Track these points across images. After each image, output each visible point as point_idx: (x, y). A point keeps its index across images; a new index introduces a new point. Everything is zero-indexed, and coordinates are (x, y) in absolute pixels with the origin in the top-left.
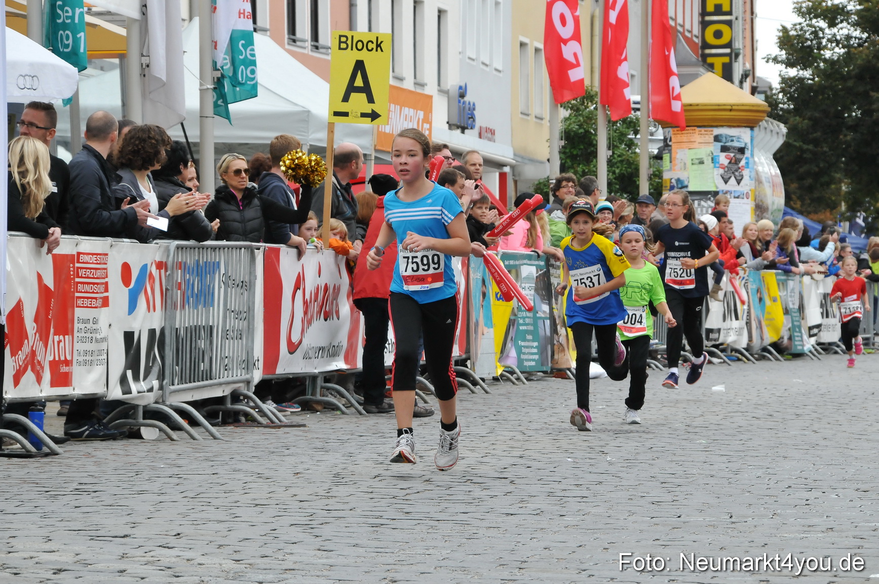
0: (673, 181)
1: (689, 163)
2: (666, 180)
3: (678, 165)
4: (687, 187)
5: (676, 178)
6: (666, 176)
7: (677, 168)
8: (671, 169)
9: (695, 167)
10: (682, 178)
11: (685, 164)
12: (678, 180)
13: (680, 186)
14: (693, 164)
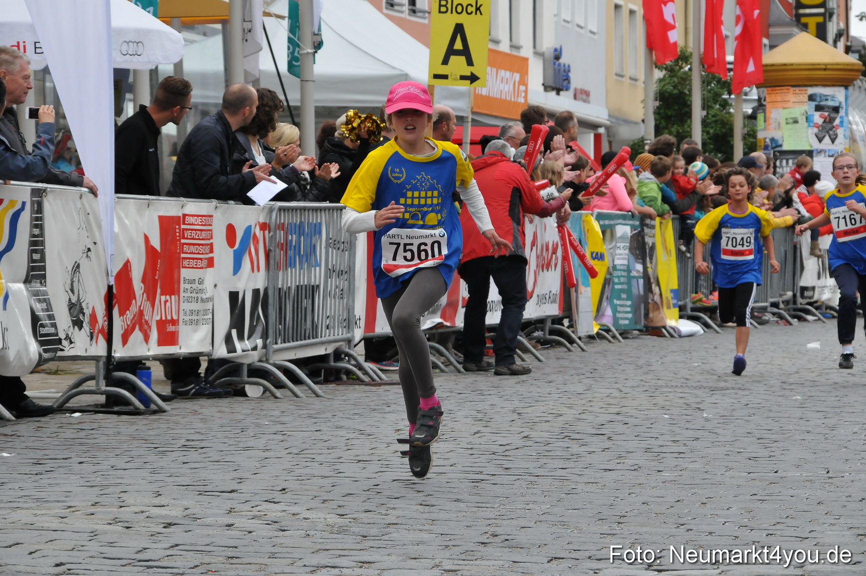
0: (768, 140)
1: (783, 122)
2: (760, 140)
3: (773, 125)
4: (781, 146)
5: (770, 137)
6: (761, 135)
7: (771, 127)
8: (765, 129)
9: (789, 126)
10: (776, 138)
11: (779, 123)
12: (772, 140)
13: (774, 145)
14: (787, 123)
